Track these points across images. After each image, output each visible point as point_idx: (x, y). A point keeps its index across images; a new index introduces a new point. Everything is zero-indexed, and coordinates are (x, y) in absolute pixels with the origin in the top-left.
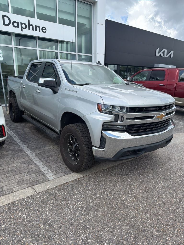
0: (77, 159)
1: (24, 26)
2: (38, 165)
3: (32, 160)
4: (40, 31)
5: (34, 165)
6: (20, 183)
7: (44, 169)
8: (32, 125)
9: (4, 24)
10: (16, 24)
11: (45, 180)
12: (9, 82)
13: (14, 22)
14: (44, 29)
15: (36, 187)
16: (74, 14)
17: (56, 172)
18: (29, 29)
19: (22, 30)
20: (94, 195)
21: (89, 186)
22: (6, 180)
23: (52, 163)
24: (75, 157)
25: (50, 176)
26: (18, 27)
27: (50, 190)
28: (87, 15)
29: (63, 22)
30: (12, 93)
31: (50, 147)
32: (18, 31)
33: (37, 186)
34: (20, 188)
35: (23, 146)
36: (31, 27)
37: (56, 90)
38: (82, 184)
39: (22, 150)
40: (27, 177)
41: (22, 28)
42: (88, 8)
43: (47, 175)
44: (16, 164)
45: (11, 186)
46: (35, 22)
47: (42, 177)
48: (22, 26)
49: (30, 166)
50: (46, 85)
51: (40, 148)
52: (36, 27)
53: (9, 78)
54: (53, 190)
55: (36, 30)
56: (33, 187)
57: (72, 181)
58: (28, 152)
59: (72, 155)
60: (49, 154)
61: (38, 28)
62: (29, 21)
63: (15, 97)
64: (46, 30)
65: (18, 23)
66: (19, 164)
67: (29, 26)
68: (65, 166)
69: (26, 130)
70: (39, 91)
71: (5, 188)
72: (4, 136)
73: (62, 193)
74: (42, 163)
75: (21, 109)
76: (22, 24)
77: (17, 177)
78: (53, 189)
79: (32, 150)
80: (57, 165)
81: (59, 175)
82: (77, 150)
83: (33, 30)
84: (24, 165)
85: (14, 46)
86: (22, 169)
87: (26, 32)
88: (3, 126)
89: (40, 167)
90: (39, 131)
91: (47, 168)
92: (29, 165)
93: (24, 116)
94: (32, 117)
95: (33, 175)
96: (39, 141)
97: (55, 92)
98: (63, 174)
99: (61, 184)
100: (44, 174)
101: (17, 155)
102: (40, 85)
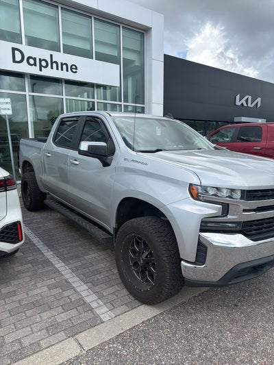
0: (147, 281)
1: (44, 63)
2: (78, 290)
3: (66, 280)
4: (67, 70)
5: (72, 291)
6: (52, 328)
7: (91, 299)
8: (59, 216)
9: (14, 61)
10: (32, 61)
11: (95, 321)
12: (21, 147)
13: (29, 58)
14: (74, 67)
15: (81, 337)
16: (117, 47)
17: (112, 305)
18: (52, 68)
19: (41, 70)
20: (189, 352)
21: (176, 333)
22: (25, 323)
23: (102, 286)
24: (144, 276)
25: (103, 312)
26: (35, 64)
27: (108, 343)
28: (137, 47)
29: (101, 57)
30: (27, 165)
31: (94, 256)
32: (35, 70)
33: (83, 334)
34: (52, 340)
35: (49, 254)
36: (54, 65)
37: (108, 161)
38: (162, 328)
39: (47, 262)
40: (62, 315)
41: (41, 66)
42: (138, 37)
43: (98, 311)
44: (41, 289)
45: (37, 336)
46: (60, 57)
47: (89, 315)
48: (42, 64)
49: (67, 293)
50: (91, 152)
51: (77, 257)
52: (62, 64)
53: (22, 141)
54: (114, 342)
55: (62, 70)
56: (77, 336)
57: (143, 322)
58: (59, 265)
59: (137, 272)
60: (95, 268)
61: (64, 67)
62: (51, 56)
63: (33, 171)
64: (76, 68)
65: (35, 59)
66: (45, 289)
67: (52, 63)
68: (125, 292)
69: (50, 225)
70: (77, 163)
71: (26, 342)
72: (19, 241)
73: (132, 349)
74: (85, 287)
75: (43, 189)
76: (40, 60)
77: (45, 315)
78: (112, 341)
79: (65, 260)
80: (112, 290)
81: (118, 311)
82: (148, 263)
83: (57, 69)
84: (55, 292)
85: (28, 93)
86: (53, 299)
87: (47, 72)
88: (19, 222)
89: (84, 294)
90: (71, 225)
91: (95, 297)
92: (64, 291)
93: (47, 201)
94: (60, 203)
95: (73, 312)
96: (74, 244)
97: (106, 164)
98: (124, 308)
99: (125, 329)
100: (91, 309)
101: (40, 271)
102: (82, 153)
